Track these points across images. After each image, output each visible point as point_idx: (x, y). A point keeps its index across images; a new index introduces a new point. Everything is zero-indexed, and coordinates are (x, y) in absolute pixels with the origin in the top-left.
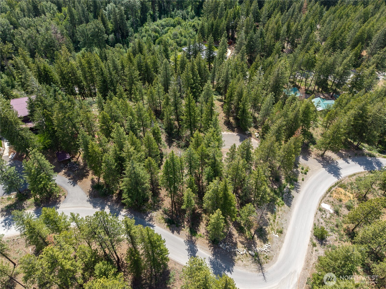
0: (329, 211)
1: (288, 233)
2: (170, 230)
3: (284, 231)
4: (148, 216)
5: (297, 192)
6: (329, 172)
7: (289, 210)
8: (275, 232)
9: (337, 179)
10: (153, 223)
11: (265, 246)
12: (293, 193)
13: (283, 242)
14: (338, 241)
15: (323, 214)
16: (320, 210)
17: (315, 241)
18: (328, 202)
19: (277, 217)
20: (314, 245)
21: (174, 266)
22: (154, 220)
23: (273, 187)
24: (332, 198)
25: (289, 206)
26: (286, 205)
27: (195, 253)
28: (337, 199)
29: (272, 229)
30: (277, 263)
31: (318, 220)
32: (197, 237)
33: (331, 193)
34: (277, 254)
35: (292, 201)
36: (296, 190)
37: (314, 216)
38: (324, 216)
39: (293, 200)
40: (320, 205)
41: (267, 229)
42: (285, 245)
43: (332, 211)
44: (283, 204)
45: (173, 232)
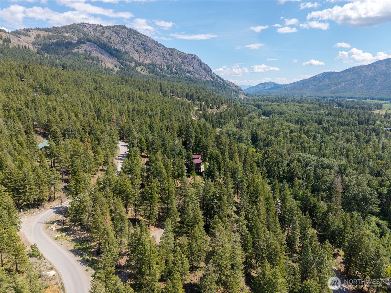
0: (46, 272)
1: (53, 242)
3: (56, 241)
5: (78, 261)
8: (59, 237)
11: (54, 229)
12: (80, 258)
15: (47, 267)
16: (52, 269)
18: (53, 278)
19: (68, 242)
23: (94, 249)
24: (54, 283)
26: (73, 249)
28: (49, 286)
29: (62, 236)
33: (59, 287)
34: (45, 232)
35: (73, 254)
36: (81, 261)
37: (51, 262)
40: (56, 271)
41: (64, 233)
44: (75, 248)
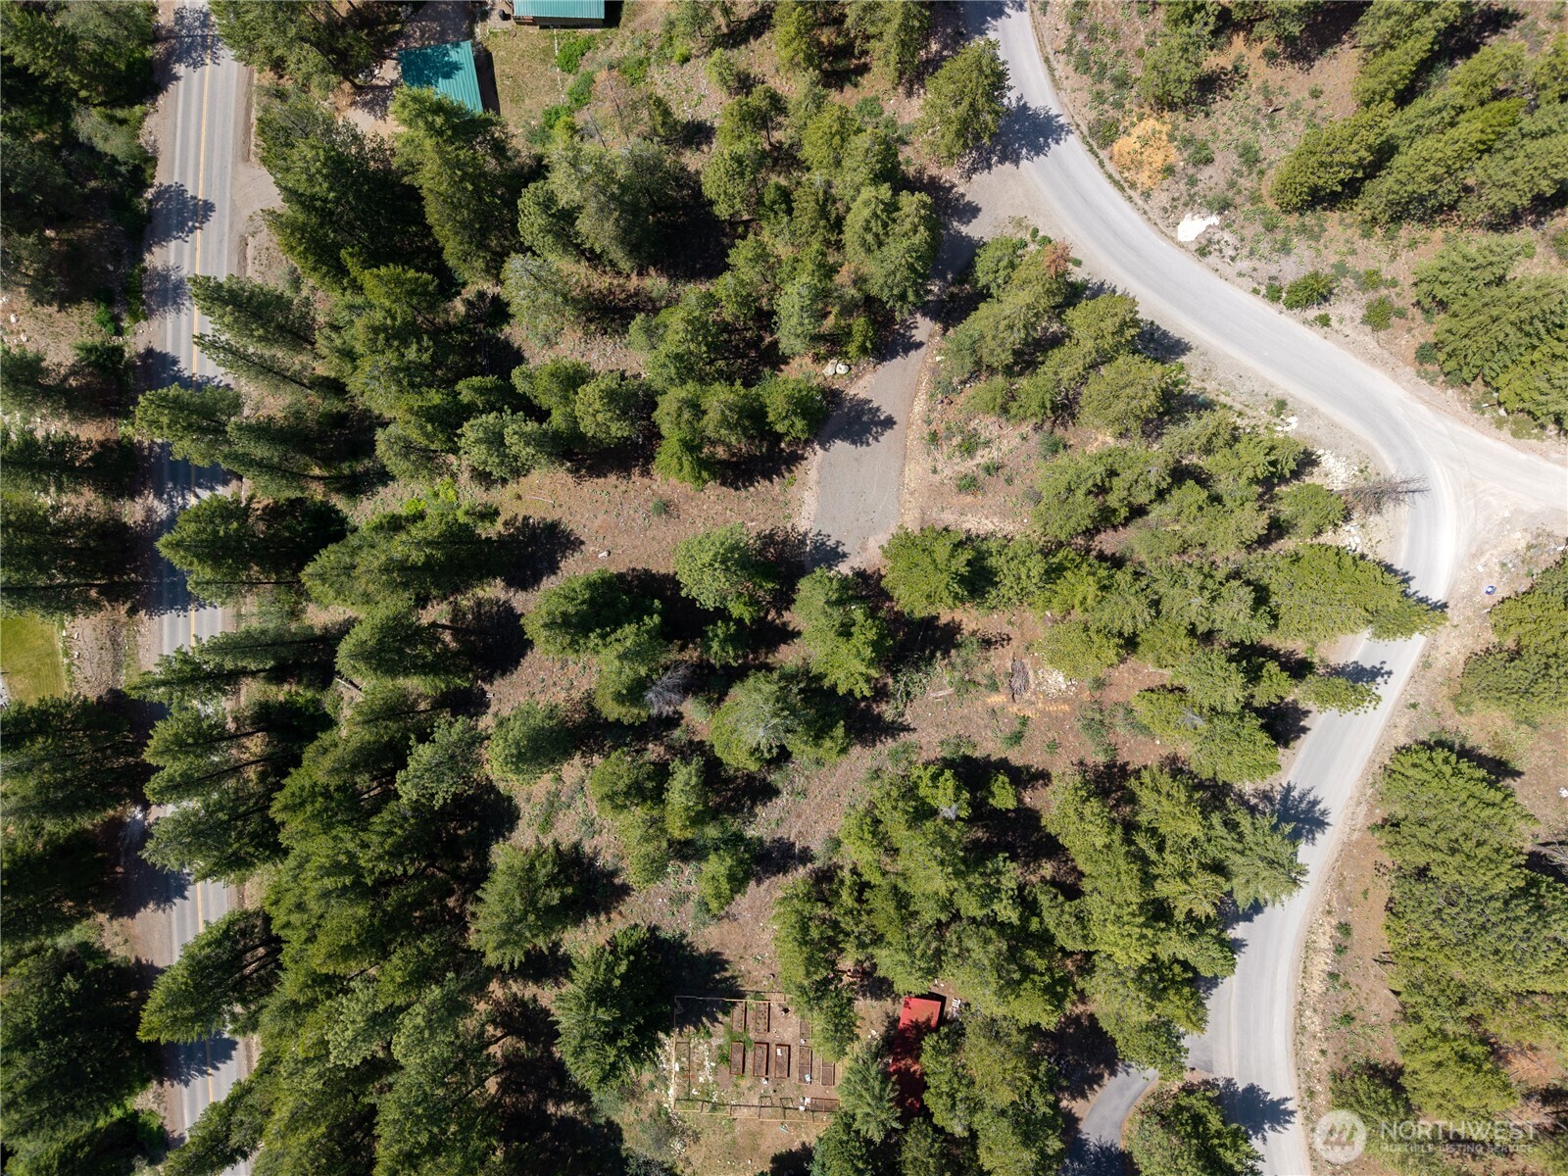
0: (1209, 226)
1: (1285, 386)
2: (1298, 737)
3: (1278, 394)
4: (1256, 805)
6: (1038, 150)
7: (1202, 354)
8: (1277, 421)
9: (1071, 137)
10: (1279, 788)
13: (1314, 411)
14: (1322, 247)
15: (1221, 251)
16: (1201, 252)
17: (1313, 312)
18: (1171, 214)
19: (1225, 399)
20: (1325, 321)
21: (1400, 730)
22: (1268, 788)
24: (1155, 194)
25: (1189, 349)
26: (1183, 359)
27: (1363, 669)
28: (1164, 178)
30: (1376, 445)
31: (1240, 275)
32: (1316, 660)
33: (1132, 185)
37: (1222, 282)
38: (1231, 252)
39: (1163, 327)
40: (1181, 245)
42: (1325, 408)
43: (1215, 220)
44: (1180, 367)
45: (1304, 730)
